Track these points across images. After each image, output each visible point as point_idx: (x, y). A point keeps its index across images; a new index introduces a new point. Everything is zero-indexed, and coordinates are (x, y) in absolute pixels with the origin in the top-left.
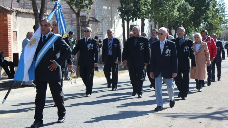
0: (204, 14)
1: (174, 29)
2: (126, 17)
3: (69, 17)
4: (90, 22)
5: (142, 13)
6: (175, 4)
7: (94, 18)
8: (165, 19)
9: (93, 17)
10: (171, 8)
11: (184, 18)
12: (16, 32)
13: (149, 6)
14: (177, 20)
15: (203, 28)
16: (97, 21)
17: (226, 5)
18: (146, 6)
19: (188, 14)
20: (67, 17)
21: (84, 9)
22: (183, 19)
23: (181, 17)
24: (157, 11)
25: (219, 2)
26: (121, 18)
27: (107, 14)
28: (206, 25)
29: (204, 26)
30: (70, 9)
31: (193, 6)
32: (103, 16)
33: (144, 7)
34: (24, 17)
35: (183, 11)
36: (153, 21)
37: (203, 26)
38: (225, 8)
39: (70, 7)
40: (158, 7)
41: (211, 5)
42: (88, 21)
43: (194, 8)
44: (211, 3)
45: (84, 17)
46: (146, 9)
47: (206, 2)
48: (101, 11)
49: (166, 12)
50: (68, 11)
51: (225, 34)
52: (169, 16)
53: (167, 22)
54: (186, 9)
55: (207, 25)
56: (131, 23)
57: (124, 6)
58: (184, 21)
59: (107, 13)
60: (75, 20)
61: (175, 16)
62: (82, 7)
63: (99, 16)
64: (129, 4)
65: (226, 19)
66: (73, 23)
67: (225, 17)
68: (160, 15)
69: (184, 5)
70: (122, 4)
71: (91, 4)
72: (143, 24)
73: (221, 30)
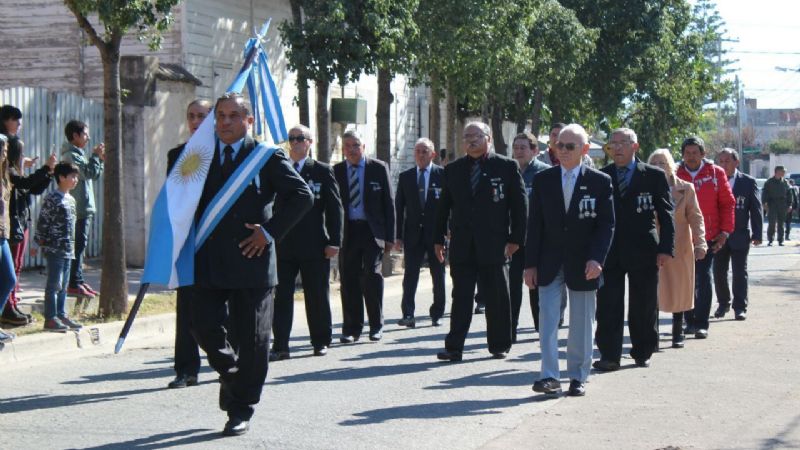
0: (639, 59)
1: (511, 119)
2: (314, 66)
3: (69, 61)
4: (160, 84)
5: (380, 49)
6: (517, 16)
7: (177, 68)
8: (478, 76)
9: (175, 61)
10: (502, 30)
11: (554, 74)
13: (410, 20)
14: (527, 80)
15: (631, 116)
16: (192, 81)
17: (723, 23)
18: (396, 21)
19: (574, 59)
20: (63, 61)
21: (136, 26)
22: (551, 79)
23: (541, 68)
24: (445, 40)
25: (696, 11)
26: (293, 70)
27: (232, 51)
28: (645, 105)
29: (635, 109)
30: (77, 26)
31: (593, 25)
32: (215, 60)
33: (392, 25)
35: (549, 44)
36: (427, 85)
37: (630, 109)
38: (723, 37)
39: (75, 20)
40: (450, 27)
41: (667, 23)
42: (154, 81)
43: (594, 32)
44: (665, 10)
45: (135, 62)
46: (399, 32)
47: (644, 9)
48: (211, 37)
49: (480, 48)
50: (66, 36)
51: (722, 141)
52: (492, 64)
53: (483, 89)
54: (565, 37)
55: (650, 106)
56: (333, 92)
57: (304, 18)
58: (557, 86)
59: (233, 45)
60: (98, 75)
61: (520, 64)
62: (129, 19)
63: (201, 58)
64: (326, 10)
65: (727, 83)
66: (86, 85)
67: (718, 73)
68: (455, 60)
69: (554, 22)
70: (296, 11)
71: (168, 6)
72: (385, 97)
73: (704, 127)
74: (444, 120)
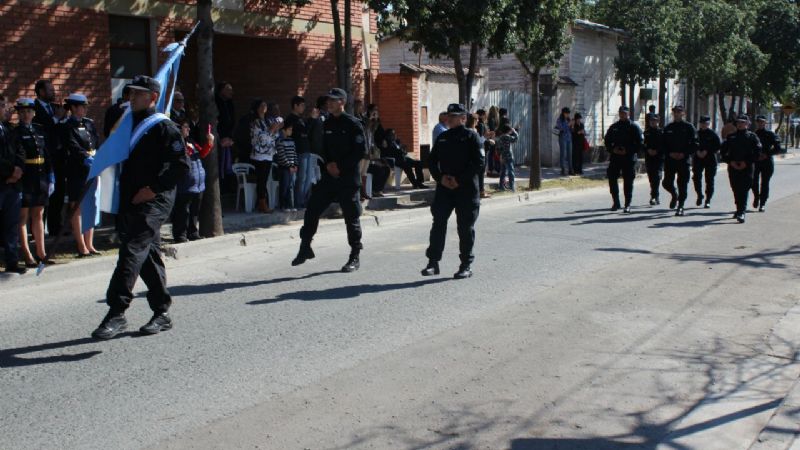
2: (628, 78)
4: (559, 86)
7: (567, 79)
8: (708, 78)
9: (566, 76)
10: (719, 57)
11: (747, 76)
12: (426, 107)
13: (673, 56)
14: (734, 79)
16: (573, 84)
18: (666, 56)
19: (758, 69)
21: (546, 66)
22: (745, 78)
23: (739, 75)
26: (619, 80)
27: (592, 72)
30: (522, 66)
31: (768, 52)
33: (664, 58)
34: (441, 82)
35: (745, 60)
36: (684, 83)
39: (520, 63)
40: (694, 57)
43: (768, 55)
45: (548, 77)
46: (667, 62)
48: (582, 65)
49: (708, 66)
52: (715, 73)
54: (753, 59)
56: (637, 87)
57: (624, 56)
59: (592, 69)
61: (729, 72)
62: (543, 63)
64: (633, 52)
69: (748, 51)
70: (620, 53)
74: (693, 96)
